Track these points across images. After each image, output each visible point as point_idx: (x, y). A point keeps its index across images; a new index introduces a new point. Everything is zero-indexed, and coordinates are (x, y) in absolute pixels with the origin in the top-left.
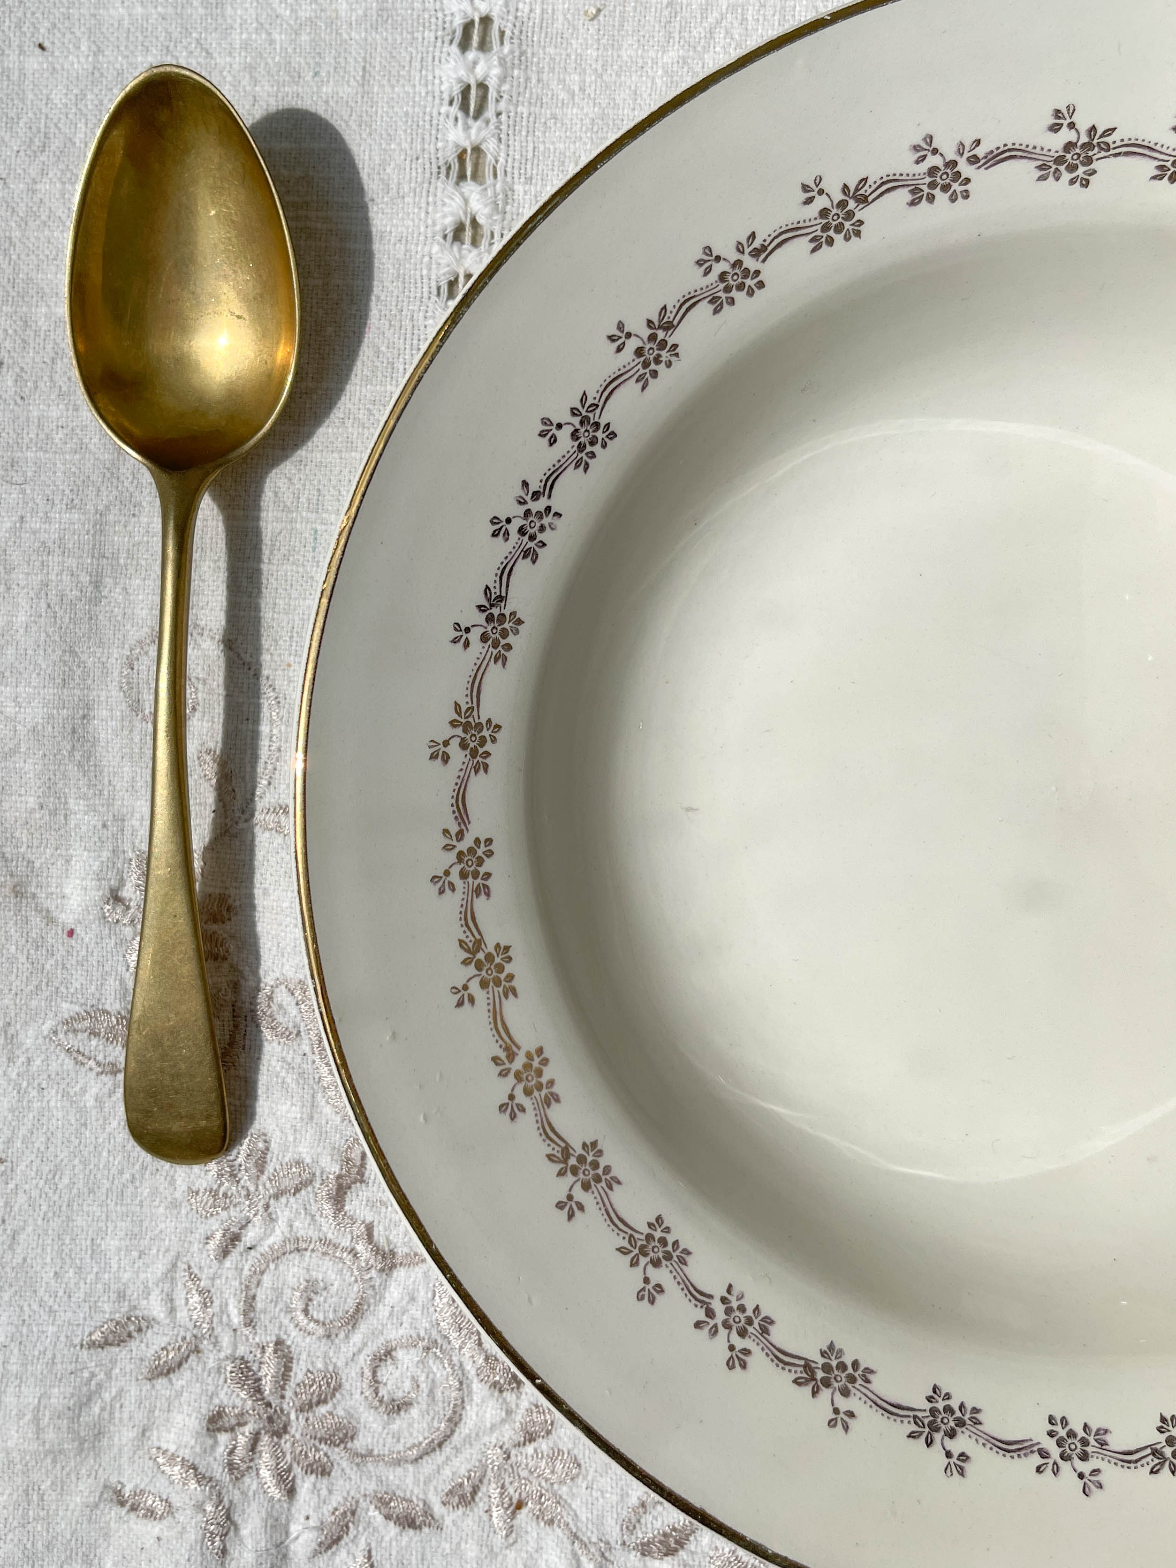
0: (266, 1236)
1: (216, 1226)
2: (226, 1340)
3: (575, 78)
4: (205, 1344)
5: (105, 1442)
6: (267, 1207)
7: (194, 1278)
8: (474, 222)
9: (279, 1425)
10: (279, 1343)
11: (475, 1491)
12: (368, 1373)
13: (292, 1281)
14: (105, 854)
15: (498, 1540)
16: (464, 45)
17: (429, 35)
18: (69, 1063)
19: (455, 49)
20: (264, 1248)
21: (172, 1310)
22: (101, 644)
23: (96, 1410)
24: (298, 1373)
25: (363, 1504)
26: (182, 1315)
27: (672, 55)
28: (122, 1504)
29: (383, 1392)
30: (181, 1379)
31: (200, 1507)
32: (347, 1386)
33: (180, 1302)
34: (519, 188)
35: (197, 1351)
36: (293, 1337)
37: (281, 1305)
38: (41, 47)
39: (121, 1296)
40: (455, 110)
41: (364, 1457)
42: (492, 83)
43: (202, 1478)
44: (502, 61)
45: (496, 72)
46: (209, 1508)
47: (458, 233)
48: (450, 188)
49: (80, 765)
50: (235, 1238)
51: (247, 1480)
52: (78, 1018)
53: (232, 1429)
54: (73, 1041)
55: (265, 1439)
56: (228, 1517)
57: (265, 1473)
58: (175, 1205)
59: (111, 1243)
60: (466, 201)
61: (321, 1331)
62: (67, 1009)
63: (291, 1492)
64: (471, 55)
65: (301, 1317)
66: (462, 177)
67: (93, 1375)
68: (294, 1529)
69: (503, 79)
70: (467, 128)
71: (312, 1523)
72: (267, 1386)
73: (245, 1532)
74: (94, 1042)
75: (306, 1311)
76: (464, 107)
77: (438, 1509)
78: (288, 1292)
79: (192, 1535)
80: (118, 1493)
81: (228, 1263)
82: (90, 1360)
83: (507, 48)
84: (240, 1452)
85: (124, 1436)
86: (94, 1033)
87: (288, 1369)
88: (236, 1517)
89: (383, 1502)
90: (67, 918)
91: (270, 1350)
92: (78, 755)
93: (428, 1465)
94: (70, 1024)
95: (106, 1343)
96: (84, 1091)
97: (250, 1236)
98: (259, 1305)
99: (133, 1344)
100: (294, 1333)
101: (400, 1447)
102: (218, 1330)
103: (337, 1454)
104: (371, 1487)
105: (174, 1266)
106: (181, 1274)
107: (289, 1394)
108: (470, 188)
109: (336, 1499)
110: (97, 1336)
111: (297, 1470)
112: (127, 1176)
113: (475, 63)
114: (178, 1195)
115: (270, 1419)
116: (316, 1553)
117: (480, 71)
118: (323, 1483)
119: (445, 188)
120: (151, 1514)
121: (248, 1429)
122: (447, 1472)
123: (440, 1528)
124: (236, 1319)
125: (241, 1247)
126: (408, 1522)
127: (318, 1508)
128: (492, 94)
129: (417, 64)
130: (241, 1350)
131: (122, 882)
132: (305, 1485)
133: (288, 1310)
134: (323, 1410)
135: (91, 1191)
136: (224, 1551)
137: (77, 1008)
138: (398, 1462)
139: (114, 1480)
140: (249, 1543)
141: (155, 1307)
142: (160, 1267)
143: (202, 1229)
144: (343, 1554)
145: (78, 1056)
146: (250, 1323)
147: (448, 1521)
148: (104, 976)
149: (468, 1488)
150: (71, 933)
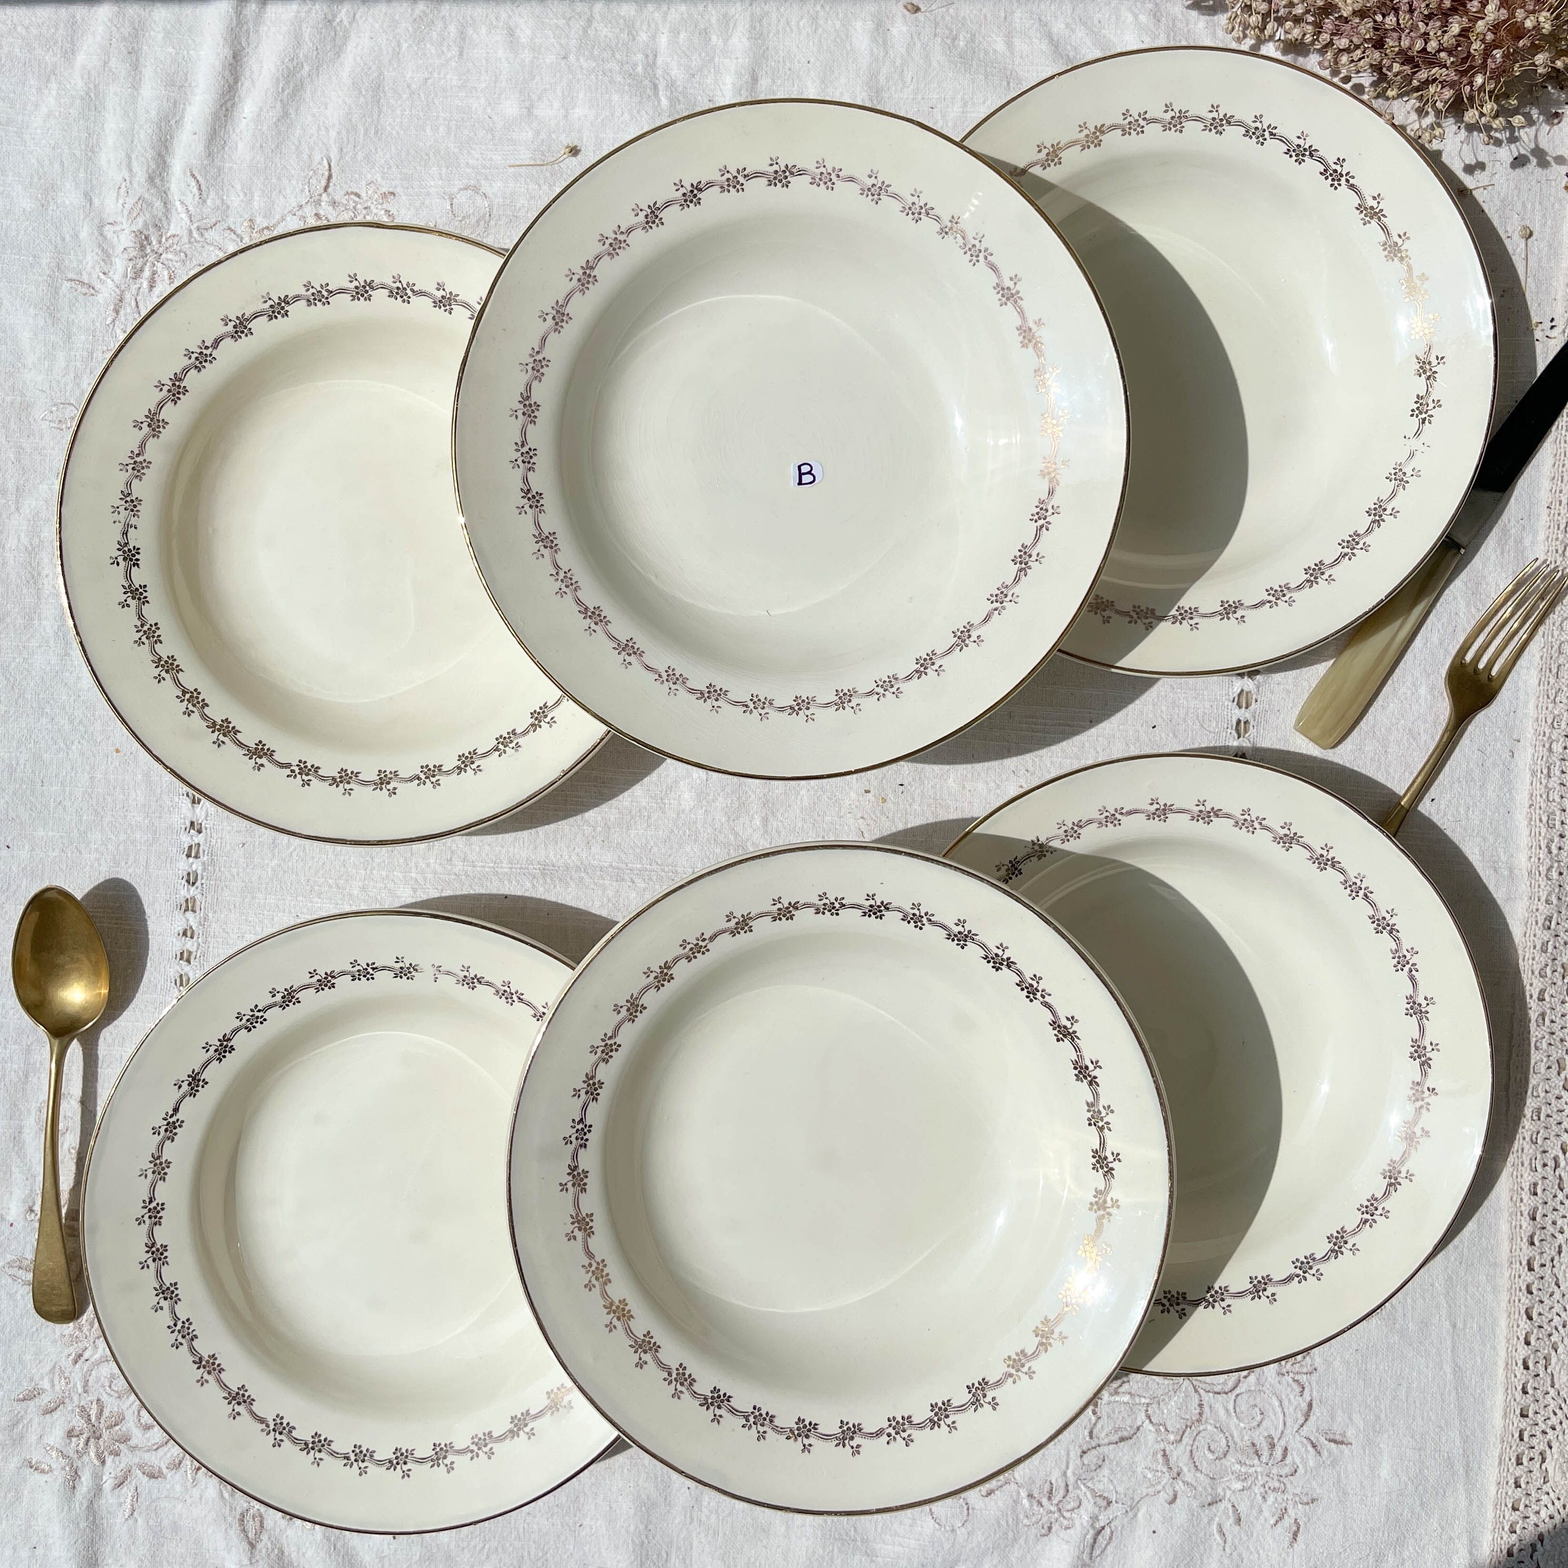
0: (92, 1356)
1: (73, 1350)
2: (76, 1398)
3: (235, 871)
4: (67, 1400)
5: (25, 1441)
6: (94, 1342)
7: (62, 1372)
8: (191, 928)
9: (98, 1434)
10: (98, 1400)
11: (180, 1463)
12: (136, 1413)
13: (104, 1374)
14: (27, 1192)
15: (189, 1484)
16: (188, 856)
17: (174, 850)
18: (10, 1280)
19: (184, 856)
20: (93, 1360)
21: (53, 1386)
22: (27, 1101)
23: (21, 1427)
24: (106, 1413)
25: (134, 1468)
26: (57, 1388)
27: (275, 862)
28: (31, 1467)
29: (142, 1421)
30: (56, 1415)
31: (63, 1469)
32: (127, 1418)
33: (56, 1382)
34: (210, 915)
35: (63, 1403)
36: (105, 1398)
37: (100, 1384)
38: (8, 847)
39: (31, 1380)
40: (184, 882)
41: (133, 1449)
42: (199, 872)
43: (64, 1456)
44: (203, 863)
45: (200, 868)
46: (67, 1469)
47: (185, 934)
48: (181, 916)
49: (17, 1153)
50: (81, 1355)
51: (84, 1457)
52: (14, 1261)
53: (78, 1436)
54: (11, 1271)
55: (92, 1440)
56: (76, 1473)
57: (92, 1454)
58: (55, 1341)
59: (28, 1357)
60: (188, 920)
61: (116, 1395)
62: (9, 1257)
63: (103, 1462)
64: (191, 860)
65: (108, 1389)
66: (187, 910)
67: (19, 1412)
68: (105, 1478)
69: (204, 870)
70: (188, 890)
71: (112, 1475)
72: (93, 1419)
73: (83, 1479)
74: (21, 1271)
75: (110, 1387)
76: (188, 881)
77: (165, 1470)
78: (102, 1378)
79: (60, 1480)
80: (30, 1462)
81: (77, 1366)
82: (18, 1407)
83: (205, 858)
84: (81, 1445)
85: (33, 1438)
86: (20, 1268)
87: (102, 1411)
88: (79, 1473)
89: (140, 1467)
90: (10, 1219)
91: (94, 1403)
92: (16, 1148)
93: (161, 1452)
94: (10, 1264)
95: (24, 1399)
96: (16, 1292)
97: (86, 1355)
98: (90, 1384)
99: (36, 1400)
100: (105, 1396)
101: (149, 1444)
102: (73, 1394)
103: (122, 1447)
104: (137, 1460)
105: (54, 1367)
106: (57, 1371)
107: (102, 1421)
108: (189, 914)
109: (122, 1466)
110: (21, 1396)
111: (106, 1453)
112: (34, 1329)
113: (192, 863)
114: (56, 1336)
115: (94, 1432)
116: (114, 1489)
117: (194, 867)
118: (118, 1458)
119: (178, 915)
120: (43, 1471)
121: (85, 1436)
122: (169, 1455)
123: (165, 1478)
124: (80, 1390)
125: (83, 1359)
126: (152, 1476)
127: (115, 1469)
128: (199, 877)
129: (169, 860)
130: (82, 1404)
131: (34, 1204)
132: (109, 1460)
133: (103, 1386)
134: (117, 1428)
135: (19, 1335)
136: (74, 1487)
137: (14, 1257)
138: (148, 1451)
139: (28, 1457)
140: (85, 1484)
141: (46, 1384)
142: (48, 1368)
143: (66, 1352)
144: (125, 1489)
145: (14, 1278)
146: (86, 1392)
147: (169, 1475)
148: (26, 1243)
149: (177, 1462)
150: (12, 1225)
